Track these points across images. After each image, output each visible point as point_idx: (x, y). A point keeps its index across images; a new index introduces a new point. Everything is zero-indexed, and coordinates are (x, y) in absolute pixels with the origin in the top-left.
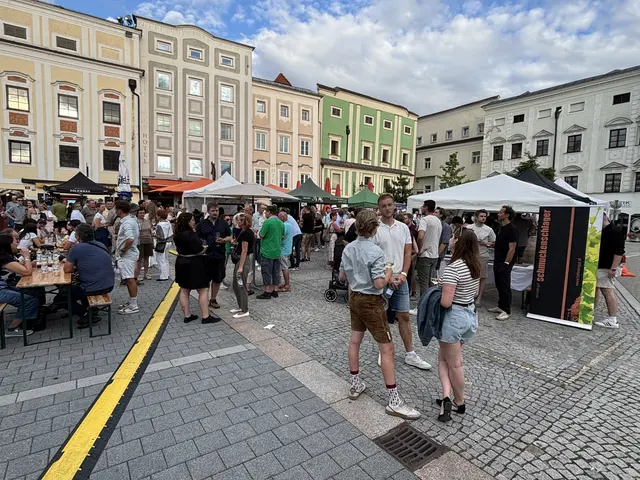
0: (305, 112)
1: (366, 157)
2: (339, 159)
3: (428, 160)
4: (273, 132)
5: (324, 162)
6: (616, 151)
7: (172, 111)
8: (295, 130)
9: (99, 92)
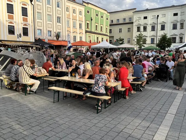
0: (80, 12)
1: (96, 29)
2: (89, 30)
4: (71, 20)
6: (175, 30)
7: (41, 11)
8: (78, 19)
9: (20, 3)
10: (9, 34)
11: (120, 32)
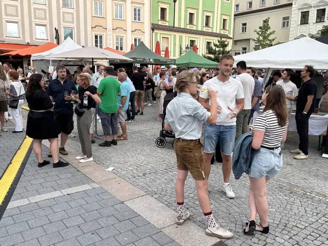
1: (191, 22)
2: (167, 24)
3: (245, 24)
5: (154, 27)
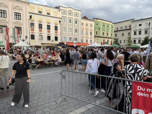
0: (91, 25)
1: (103, 35)
2: (98, 36)
4: (85, 30)
5: (95, 37)
7: (66, 27)
8: (89, 29)
9: (54, 24)
10: (48, 40)
11: (122, 36)
